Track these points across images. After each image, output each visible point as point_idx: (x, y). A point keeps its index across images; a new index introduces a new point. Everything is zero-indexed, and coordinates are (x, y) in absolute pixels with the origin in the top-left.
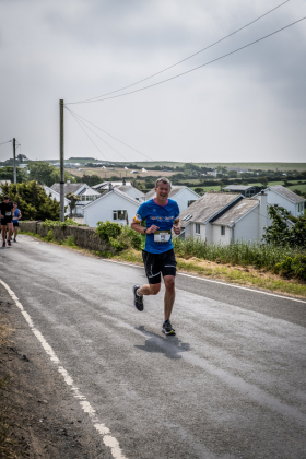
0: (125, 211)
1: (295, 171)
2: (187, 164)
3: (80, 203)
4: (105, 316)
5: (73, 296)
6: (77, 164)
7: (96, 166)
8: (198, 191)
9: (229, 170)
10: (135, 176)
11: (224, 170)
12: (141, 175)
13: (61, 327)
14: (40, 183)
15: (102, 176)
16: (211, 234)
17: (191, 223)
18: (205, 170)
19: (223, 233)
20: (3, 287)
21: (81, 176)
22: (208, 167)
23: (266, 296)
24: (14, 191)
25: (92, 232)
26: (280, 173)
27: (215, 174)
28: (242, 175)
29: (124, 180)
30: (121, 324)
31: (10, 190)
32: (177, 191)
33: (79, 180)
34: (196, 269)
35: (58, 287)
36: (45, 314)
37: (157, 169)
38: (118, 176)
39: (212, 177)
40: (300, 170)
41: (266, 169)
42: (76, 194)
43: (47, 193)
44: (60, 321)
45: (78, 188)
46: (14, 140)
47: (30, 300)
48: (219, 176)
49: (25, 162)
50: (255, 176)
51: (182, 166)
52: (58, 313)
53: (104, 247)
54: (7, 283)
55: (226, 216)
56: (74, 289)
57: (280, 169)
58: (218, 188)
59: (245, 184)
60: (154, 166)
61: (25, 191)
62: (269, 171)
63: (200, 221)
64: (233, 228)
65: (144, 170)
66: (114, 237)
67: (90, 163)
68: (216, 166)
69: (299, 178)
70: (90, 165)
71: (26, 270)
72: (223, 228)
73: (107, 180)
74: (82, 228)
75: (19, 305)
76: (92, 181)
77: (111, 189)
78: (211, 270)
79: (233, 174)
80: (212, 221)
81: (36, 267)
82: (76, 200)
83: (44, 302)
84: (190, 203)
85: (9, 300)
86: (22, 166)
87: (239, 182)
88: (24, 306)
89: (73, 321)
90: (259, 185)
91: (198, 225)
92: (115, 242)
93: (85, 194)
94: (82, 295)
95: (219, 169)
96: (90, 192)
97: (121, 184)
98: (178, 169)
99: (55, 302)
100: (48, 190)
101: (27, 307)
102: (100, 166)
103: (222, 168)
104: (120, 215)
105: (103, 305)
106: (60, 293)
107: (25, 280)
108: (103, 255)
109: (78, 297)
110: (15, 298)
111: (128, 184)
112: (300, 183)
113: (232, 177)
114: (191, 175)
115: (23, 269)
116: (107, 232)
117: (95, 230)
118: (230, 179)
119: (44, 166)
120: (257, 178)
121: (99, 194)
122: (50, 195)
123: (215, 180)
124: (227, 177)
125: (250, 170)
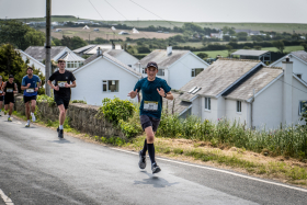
0: (117, 82)
2: (187, 24)
6: (54, 23)
7: (77, 26)
8: (202, 56)
9: (237, 31)
10: (124, 38)
11: (232, 32)
12: (131, 37)
15: (84, 38)
16: (224, 110)
17: (199, 97)
18: (209, 31)
19: (239, 109)
21: (60, 38)
22: (212, 28)
25: (94, 112)
26: (298, 36)
27: (221, 36)
28: (253, 38)
29: (113, 42)
32: (178, 57)
33: (57, 44)
34: (242, 164)
35: (67, 191)
37: (151, 29)
38: (105, 38)
39: (217, 40)
41: (280, 31)
42: (55, 59)
43: (24, 59)
45: (57, 52)
48: (226, 38)
50: (268, 39)
51: (180, 26)
53: (111, 132)
55: (242, 88)
57: (298, 31)
58: (225, 53)
59: (258, 49)
60: (147, 26)
62: (285, 34)
63: (210, 94)
64: (251, 104)
65: (135, 31)
66: (125, 119)
67: (70, 23)
68: (222, 27)
70: (70, 25)
71: (17, 164)
72: (239, 103)
73: (92, 43)
76: (74, 44)
77: (99, 54)
78: (262, 166)
79: (242, 36)
80: (225, 94)
81: (29, 160)
84: (195, 72)
87: (250, 46)
90: (275, 50)
91: (208, 99)
92: (126, 126)
95: (225, 30)
96: (72, 56)
97: (109, 47)
98: (176, 30)
100: (23, 55)
102: (82, 25)
103: (228, 29)
104: (111, 86)
107: (19, 179)
108: (111, 142)
111: (118, 47)
113: (241, 40)
114: (192, 37)
115: (12, 162)
116: (116, 113)
117: (97, 109)
118: (239, 43)
119: (17, 26)
120: (271, 42)
121: (83, 60)
122: (28, 62)
123: (221, 44)
124: (235, 40)
125: (262, 32)
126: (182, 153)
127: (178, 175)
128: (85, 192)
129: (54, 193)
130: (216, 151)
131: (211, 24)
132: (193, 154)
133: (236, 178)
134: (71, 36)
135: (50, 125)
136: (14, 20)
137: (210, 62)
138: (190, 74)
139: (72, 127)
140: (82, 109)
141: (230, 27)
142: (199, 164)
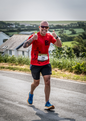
1: (52, 25)
8: (7, 34)
9: (21, 24)
11: (18, 24)
17: (7, 50)
18: (9, 24)
22: (10, 23)
23: (75, 83)
27: (14, 26)
28: (27, 27)
39: (13, 28)
40: (55, 24)
48: (16, 27)
50: (33, 27)
58: (17, 33)
59: (29, 31)
63: (11, 49)
64: (28, 52)
68: (14, 23)
69: (54, 28)
79: (23, 26)
80: (18, 49)
84: (4, 41)
87: (26, 30)
91: (11, 51)
95: (16, 24)
112: (55, 31)
113: (22, 28)
114: (2, 27)
118: (22, 29)
120: (35, 28)
123: (14, 29)
124: (20, 28)
125: (31, 25)
126: (4, 68)
127: (4, 76)
130: (18, 66)
131: (10, 22)
132: (9, 68)
133: (27, 76)
137: (11, 36)
138: (2, 41)
141: (18, 22)
142: (12, 71)
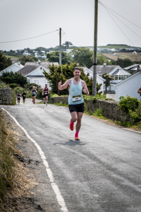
3: (114, 81)
4: (115, 176)
5: (91, 158)
6: (113, 50)
7: (129, 51)
13: (76, 183)
14: (81, 65)
15: (133, 60)
20: (36, 147)
21: (116, 60)
24: (59, 71)
25: (116, 105)
30: (127, 183)
31: (55, 70)
33: (113, 63)
36: (64, 171)
42: (110, 74)
43: (86, 73)
44: (76, 178)
45: (112, 69)
46: (60, 29)
47: (55, 159)
49: (71, 48)
52: (76, 171)
53: (125, 118)
54: (40, 145)
56: (93, 152)
61: (68, 71)
66: (133, 110)
67: (124, 49)
70: (124, 51)
71: (58, 135)
73: (138, 63)
74: (108, 102)
75: (46, 163)
76: (124, 64)
77: (138, 70)
82: (111, 79)
83: (67, 162)
85: (38, 159)
86: (68, 51)
88: (49, 164)
89: (87, 179)
92: (134, 114)
93: (118, 74)
94: (99, 157)
96: (122, 72)
99: (75, 162)
100: (86, 70)
101: (51, 165)
102: (132, 51)
105: (114, 166)
106: (81, 155)
108: (124, 125)
109: (95, 159)
110: (43, 157)
115: (56, 134)
116: (128, 106)
117: (118, 104)
119: (85, 51)
121: (130, 74)
122: (88, 75)
128: (91, 151)
129: (71, 151)
134: (123, 58)
135: (91, 114)
136: (83, 48)
139: (103, 115)
140: (109, 104)
